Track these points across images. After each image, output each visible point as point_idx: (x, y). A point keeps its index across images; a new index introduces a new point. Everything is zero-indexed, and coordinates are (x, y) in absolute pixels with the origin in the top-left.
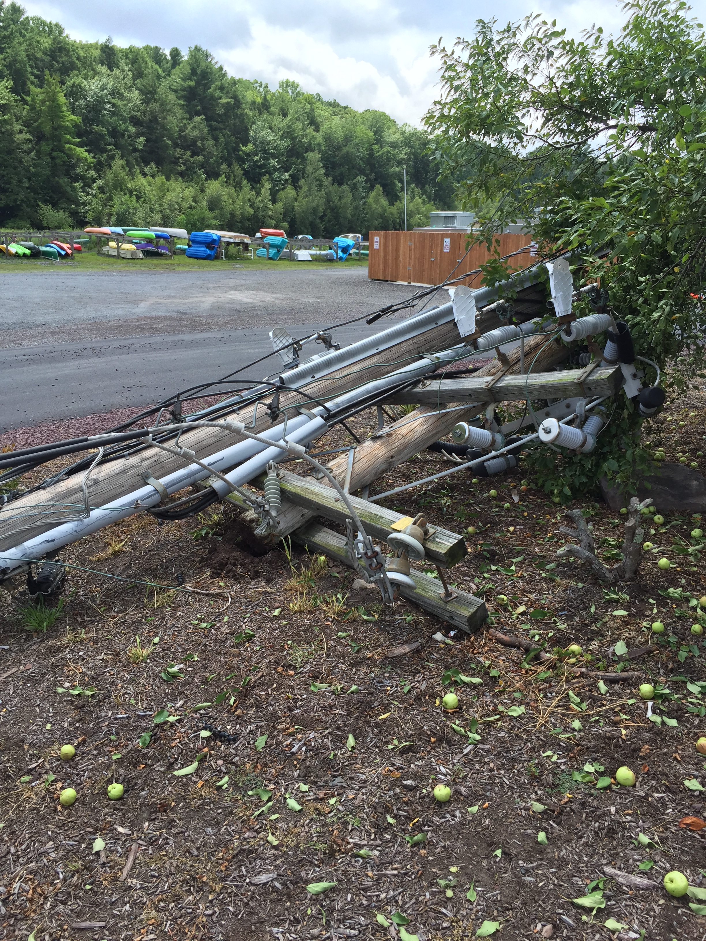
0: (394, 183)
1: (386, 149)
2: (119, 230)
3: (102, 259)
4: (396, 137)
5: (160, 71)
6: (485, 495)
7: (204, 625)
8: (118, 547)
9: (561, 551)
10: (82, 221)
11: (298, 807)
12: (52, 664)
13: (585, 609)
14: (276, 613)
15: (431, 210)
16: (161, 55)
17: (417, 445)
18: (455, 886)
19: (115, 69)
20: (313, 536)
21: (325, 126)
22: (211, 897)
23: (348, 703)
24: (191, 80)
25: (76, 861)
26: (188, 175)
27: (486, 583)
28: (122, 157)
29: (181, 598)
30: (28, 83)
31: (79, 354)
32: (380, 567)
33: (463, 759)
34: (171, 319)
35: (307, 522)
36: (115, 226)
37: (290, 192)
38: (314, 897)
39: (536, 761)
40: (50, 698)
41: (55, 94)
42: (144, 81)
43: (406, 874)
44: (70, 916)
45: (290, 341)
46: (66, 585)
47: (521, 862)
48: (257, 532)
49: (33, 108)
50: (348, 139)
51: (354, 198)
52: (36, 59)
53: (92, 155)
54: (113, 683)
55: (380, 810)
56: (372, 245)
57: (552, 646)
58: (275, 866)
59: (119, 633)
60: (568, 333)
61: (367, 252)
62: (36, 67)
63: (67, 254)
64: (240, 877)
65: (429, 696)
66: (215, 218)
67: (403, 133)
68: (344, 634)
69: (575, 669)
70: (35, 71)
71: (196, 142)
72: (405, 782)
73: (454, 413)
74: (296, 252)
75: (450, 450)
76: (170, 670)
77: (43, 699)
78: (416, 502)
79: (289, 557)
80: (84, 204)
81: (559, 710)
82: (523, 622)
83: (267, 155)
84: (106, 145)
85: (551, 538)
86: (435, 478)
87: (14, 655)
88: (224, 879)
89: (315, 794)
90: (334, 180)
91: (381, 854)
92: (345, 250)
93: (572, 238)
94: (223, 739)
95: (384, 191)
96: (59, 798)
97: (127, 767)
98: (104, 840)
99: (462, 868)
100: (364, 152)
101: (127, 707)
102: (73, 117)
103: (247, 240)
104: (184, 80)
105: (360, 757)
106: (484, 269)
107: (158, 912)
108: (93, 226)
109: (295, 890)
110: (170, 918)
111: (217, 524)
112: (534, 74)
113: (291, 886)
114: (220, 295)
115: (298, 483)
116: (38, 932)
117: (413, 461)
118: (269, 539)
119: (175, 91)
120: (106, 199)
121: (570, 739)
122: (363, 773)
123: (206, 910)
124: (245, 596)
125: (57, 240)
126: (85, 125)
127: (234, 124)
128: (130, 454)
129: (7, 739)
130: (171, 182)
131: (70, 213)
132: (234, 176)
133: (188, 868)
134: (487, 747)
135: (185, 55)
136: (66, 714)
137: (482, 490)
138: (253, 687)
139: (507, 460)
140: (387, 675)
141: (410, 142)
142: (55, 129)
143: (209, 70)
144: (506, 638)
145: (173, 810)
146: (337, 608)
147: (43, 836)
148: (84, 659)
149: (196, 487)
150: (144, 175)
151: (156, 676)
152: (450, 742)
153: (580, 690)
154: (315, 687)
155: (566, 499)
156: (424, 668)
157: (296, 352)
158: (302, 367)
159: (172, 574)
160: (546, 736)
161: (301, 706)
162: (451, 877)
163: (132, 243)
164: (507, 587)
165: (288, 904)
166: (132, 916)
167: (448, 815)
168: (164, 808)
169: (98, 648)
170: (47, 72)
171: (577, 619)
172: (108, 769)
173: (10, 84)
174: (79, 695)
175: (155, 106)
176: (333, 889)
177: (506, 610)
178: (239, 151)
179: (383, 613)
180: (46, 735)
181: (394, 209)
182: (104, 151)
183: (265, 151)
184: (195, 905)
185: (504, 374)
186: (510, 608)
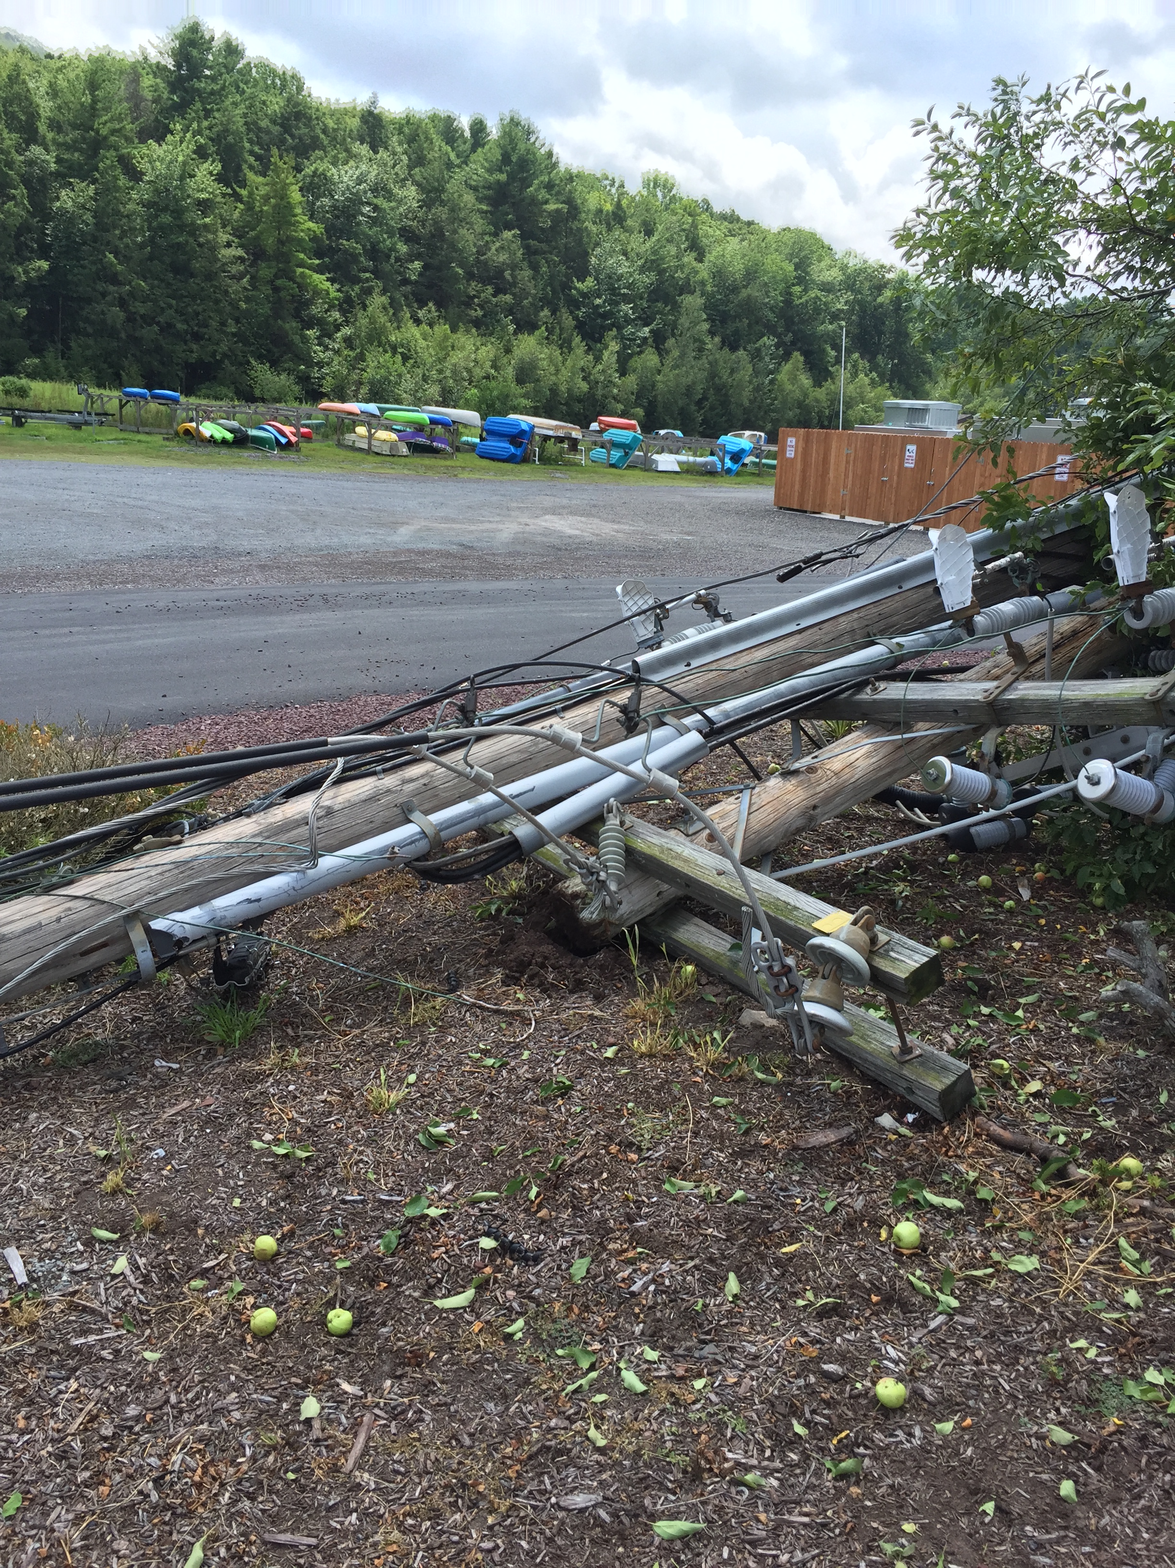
0: (824, 350)
1: (812, 294)
2: (372, 408)
3: (343, 453)
4: (833, 275)
5: (453, 156)
6: (971, 883)
7: (490, 1062)
8: (354, 921)
9: (1107, 991)
10: (314, 390)
11: (640, 1387)
12: (246, 1100)
13: (1149, 1096)
14: (610, 1053)
15: (885, 397)
16: (456, 130)
17: (856, 790)
18: (910, 1557)
19: (381, 150)
20: (675, 930)
21: (714, 253)
22: (490, 1520)
23: (728, 1219)
24: (501, 171)
25: (272, 1431)
26: (487, 326)
27: (971, 1036)
28: (384, 292)
29: (453, 1012)
30: (244, 166)
31: (302, 604)
32: (793, 992)
33: (928, 1338)
34: (448, 555)
35: (666, 905)
36: (368, 401)
37: (651, 358)
38: (665, 1544)
39: (1059, 1355)
40: (240, 1156)
41: (285, 186)
42: (427, 171)
43: (824, 1525)
44: (260, 1521)
45: (651, 602)
46: (272, 974)
47: (1028, 1528)
48: (585, 915)
49: (250, 208)
50: (751, 275)
51: (756, 373)
52: (260, 129)
53: (337, 286)
54: (340, 1142)
55: (782, 1409)
56: (783, 450)
57: (1089, 1156)
58: (601, 1483)
59: (352, 1061)
60: (1138, 614)
61: (774, 462)
62: (258, 143)
63: (289, 443)
64: (540, 1492)
65: (869, 1222)
66: (525, 396)
67: (844, 268)
68: (723, 1101)
69: (1130, 1200)
70: (256, 149)
71: (503, 271)
72: (826, 1367)
73: (924, 741)
74: (655, 457)
75: (911, 802)
76: (434, 1131)
77: (230, 1156)
78: (850, 886)
79: (635, 962)
80: (320, 365)
81: (1100, 1270)
82: (1036, 1110)
83: (615, 296)
84: (360, 271)
85: (1088, 967)
86: (884, 848)
87: (185, 1079)
88: (514, 1492)
89: (670, 1368)
90: (723, 342)
91: (782, 1484)
92: (736, 457)
93: (1153, 452)
94: (516, 1256)
95: (806, 362)
96: (249, 1322)
97: (359, 1283)
98: (320, 1400)
99: (922, 1527)
100: (776, 297)
101: (362, 1183)
102: (311, 225)
103: (576, 434)
104: (490, 171)
105: (748, 1313)
106: (987, 498)
107: (404, 1533)
108: (332, 401)
109: (633, 1528)
110: (422, 1546)
111: (516, 896)
112: (1089, 174)
113: (626, 1520)
114: (528, 521)
115: (655, 840)
116: (208, 1540)
117: (847, 816)
118: (602, 928)
119: (475, 189)
120: (355, 358)
121: (1121, 1323)
122: (753, 1343)
123: (482, 1541)
124: (558, 1020)
125: (275, 419)
126: (329, 238)
127: (566, 245)
128: (384, 771)
129: (172, 1216)
130: (459, 335)
131: (298, 377)
132: (561, 329)
133: (455, 1466)
134: (970, 1321)
135: (494, 131)
136: (264, 1185)
137: (966, 875)
138: (569, 1174)
139: (1011, 826)
140: (796, 1178)
141: (854, 284)
142: (281, 242)
143: (530, 157)
144: (1006, 1135)
145: (431, 1364)
146: (712, 1054)
147: (221, 1382)
148: (295, 1097)
149: (484, 834)
150: (418, 322)
151: (410, 1138)
152: (905, 1307)
153: (1139, 1237)
154: (673, 1185)
155: (1116, 900)
156: (859, 1172)
157: (658, 621)
158: (668, 648)
159: (440, 972)
160: (1076, 1313)
161: (648, 1216)
162: (904, 1541)
163: (392, 430)
164: (1008, 1045)
165: (621, 1550)
166: (360, 1535)
167: (899, 1432)
168: (417, 1359)
169: (318, 1082)
170: (275, 151)
171: (1135, 1113)
172: (329, 1282)
173: (217, 167)
174: (286, 1156)
175: (441, 212)
176: (697, 1535)
177: (1006, 1086)
178: (570, 289)
179: (790, 1070)
180: (232, 1216)
181: (820, 394)
182: (356, 280)
183: (613, 291)
184: (464, 1529)
185: (1017, 679)
186: (1013, 1083)
